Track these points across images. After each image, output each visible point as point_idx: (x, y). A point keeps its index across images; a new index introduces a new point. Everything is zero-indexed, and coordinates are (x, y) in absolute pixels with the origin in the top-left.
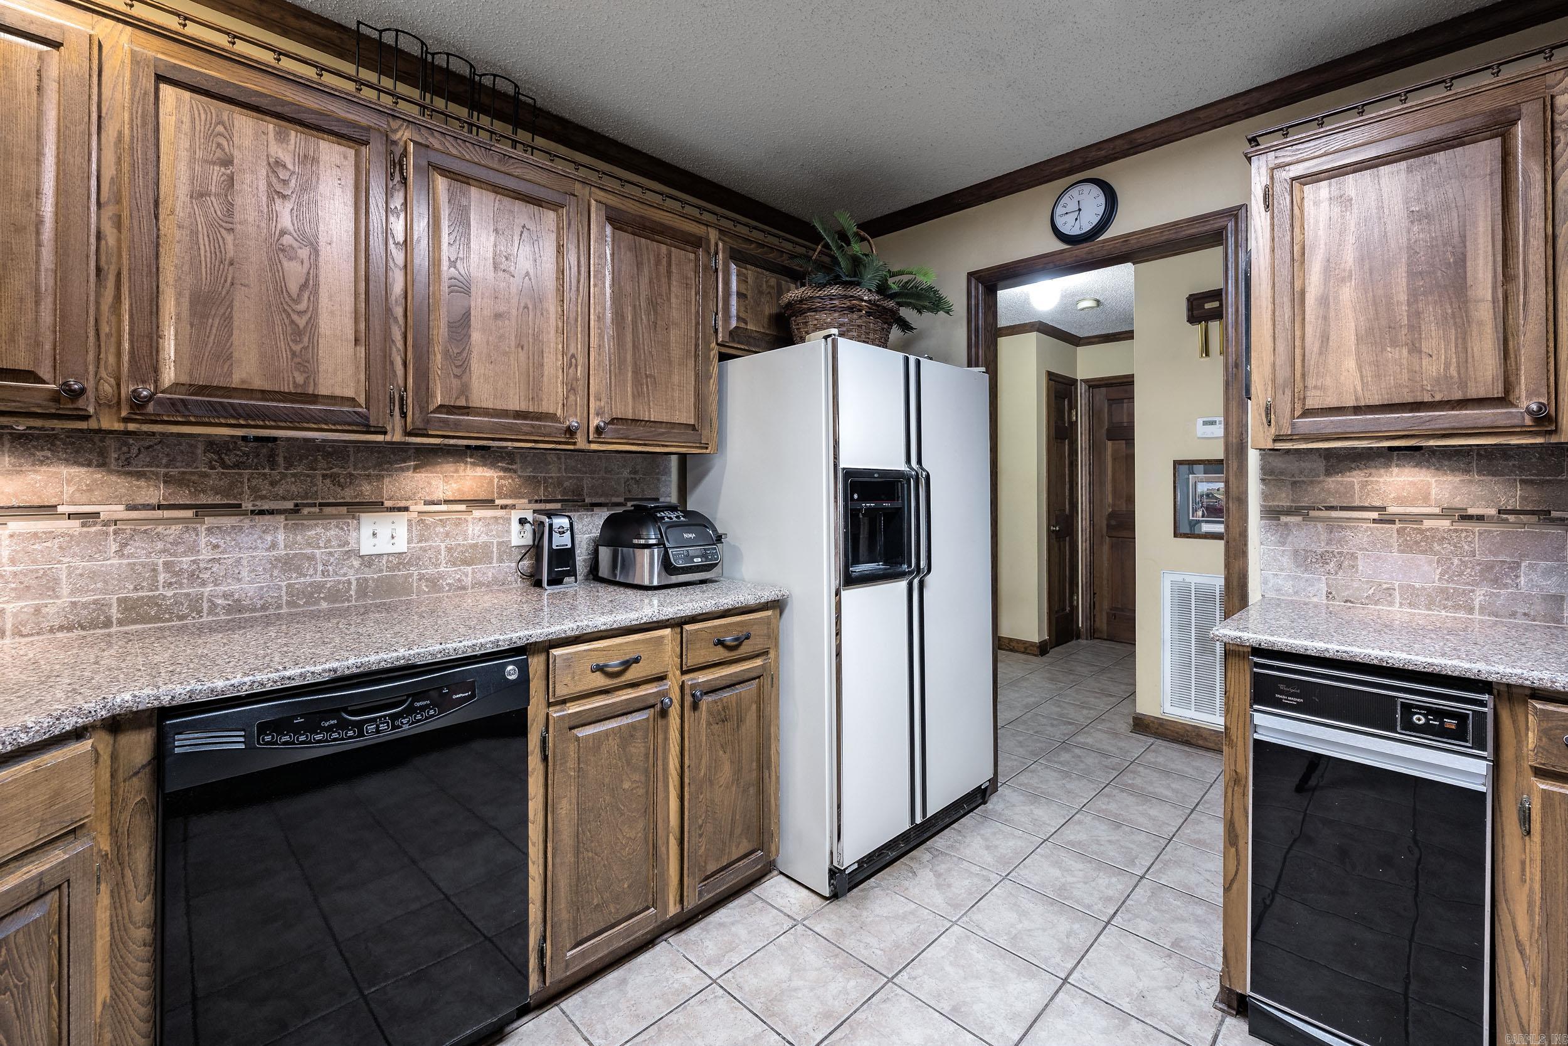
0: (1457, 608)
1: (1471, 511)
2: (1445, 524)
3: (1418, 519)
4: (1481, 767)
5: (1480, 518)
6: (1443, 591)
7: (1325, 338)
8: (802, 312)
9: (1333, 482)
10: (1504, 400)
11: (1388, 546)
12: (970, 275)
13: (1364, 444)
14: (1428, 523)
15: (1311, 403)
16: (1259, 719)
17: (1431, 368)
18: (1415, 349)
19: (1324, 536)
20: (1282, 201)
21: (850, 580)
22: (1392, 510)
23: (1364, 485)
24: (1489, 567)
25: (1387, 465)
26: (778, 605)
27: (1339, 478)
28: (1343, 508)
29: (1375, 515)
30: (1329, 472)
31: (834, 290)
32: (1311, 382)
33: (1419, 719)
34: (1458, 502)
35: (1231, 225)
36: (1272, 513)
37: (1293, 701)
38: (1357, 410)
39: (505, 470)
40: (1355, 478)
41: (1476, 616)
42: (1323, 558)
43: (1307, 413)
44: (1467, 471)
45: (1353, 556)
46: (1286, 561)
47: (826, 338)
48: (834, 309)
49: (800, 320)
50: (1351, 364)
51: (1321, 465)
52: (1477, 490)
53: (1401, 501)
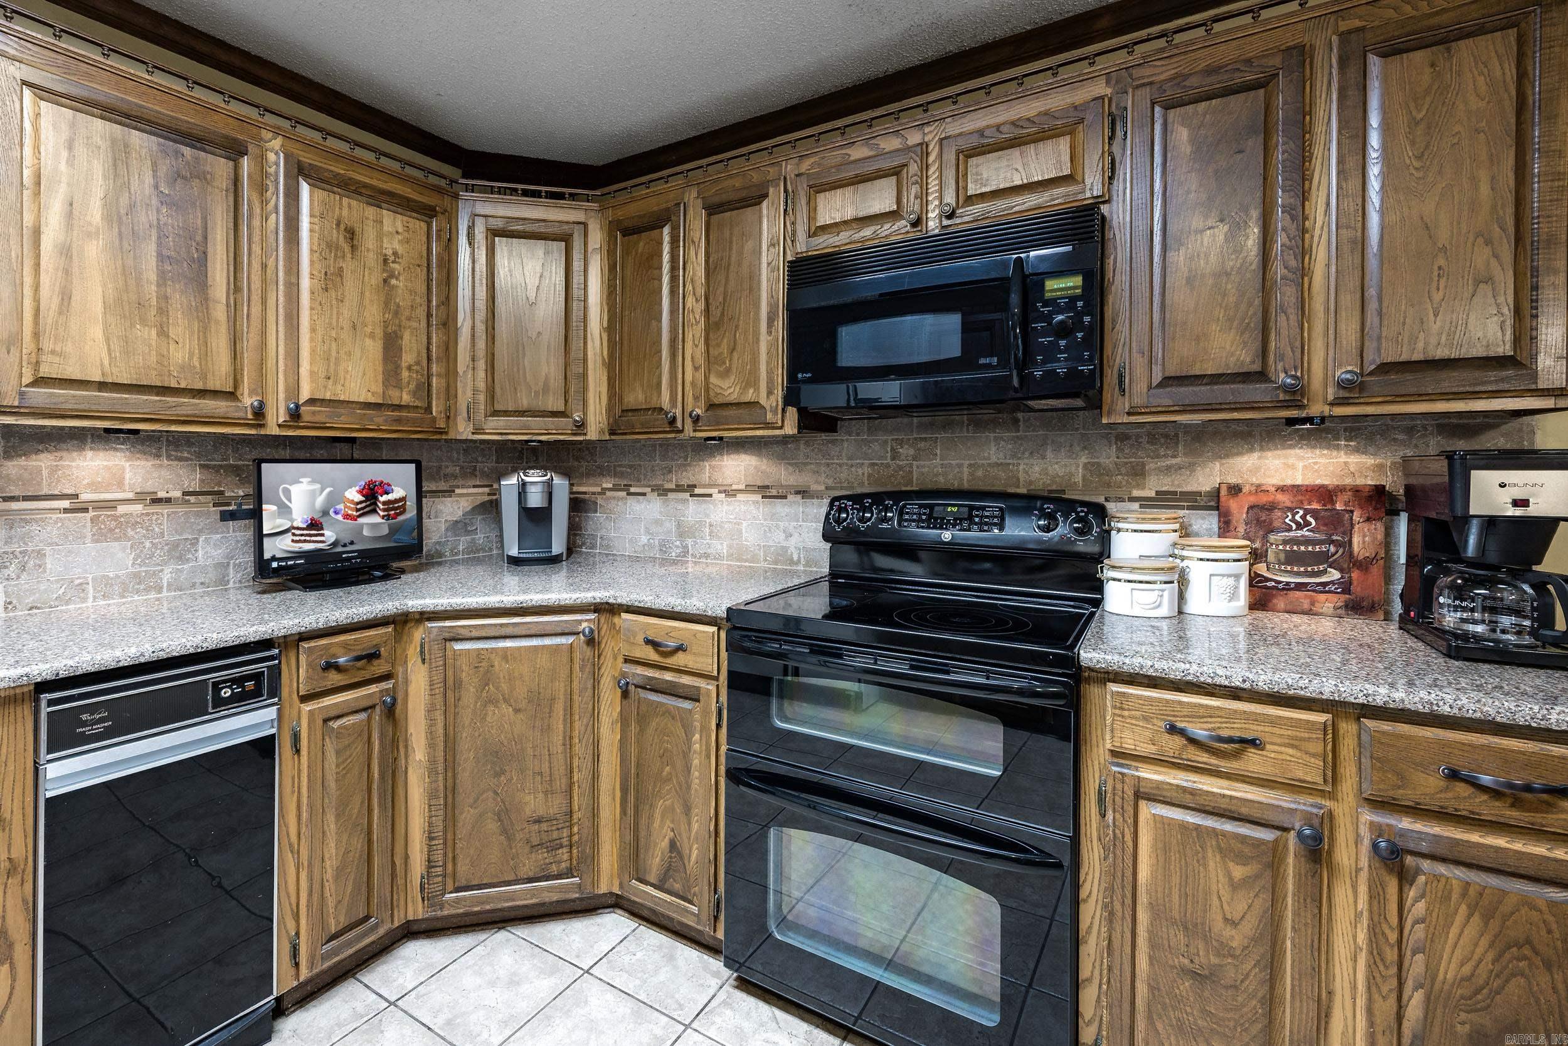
0: (148, 590)
1: (161, 494)
2: (138, 508)
3: (111, 505)
5: (168, 500)
6: (136, 575)
7: (66, 297)
9: (14, 467)
10: (233, 394)
11: (79, 536)
13: (88, 424)
14: (122, 509)
15: (45, 371)
17: (178, 355)
18: (163, 333)
19: (3, 534)
22: (84, 497)
23: (53, 470)
24: (175, 546)
25: (81, 448)
27: (22, 461)
28: (26, 498)
29: (66, 504)
30: (8, 455)
32: (47, 344)
33: (226, 693)
34: (149, 487)
38: (102, 386)
40: (43, 462)
41: (165, 593)
43: (39, 381)
44: (158, 456)
45: (40, 554)
50: (96, 332)
52: (165, 473)
53: (94, 486)
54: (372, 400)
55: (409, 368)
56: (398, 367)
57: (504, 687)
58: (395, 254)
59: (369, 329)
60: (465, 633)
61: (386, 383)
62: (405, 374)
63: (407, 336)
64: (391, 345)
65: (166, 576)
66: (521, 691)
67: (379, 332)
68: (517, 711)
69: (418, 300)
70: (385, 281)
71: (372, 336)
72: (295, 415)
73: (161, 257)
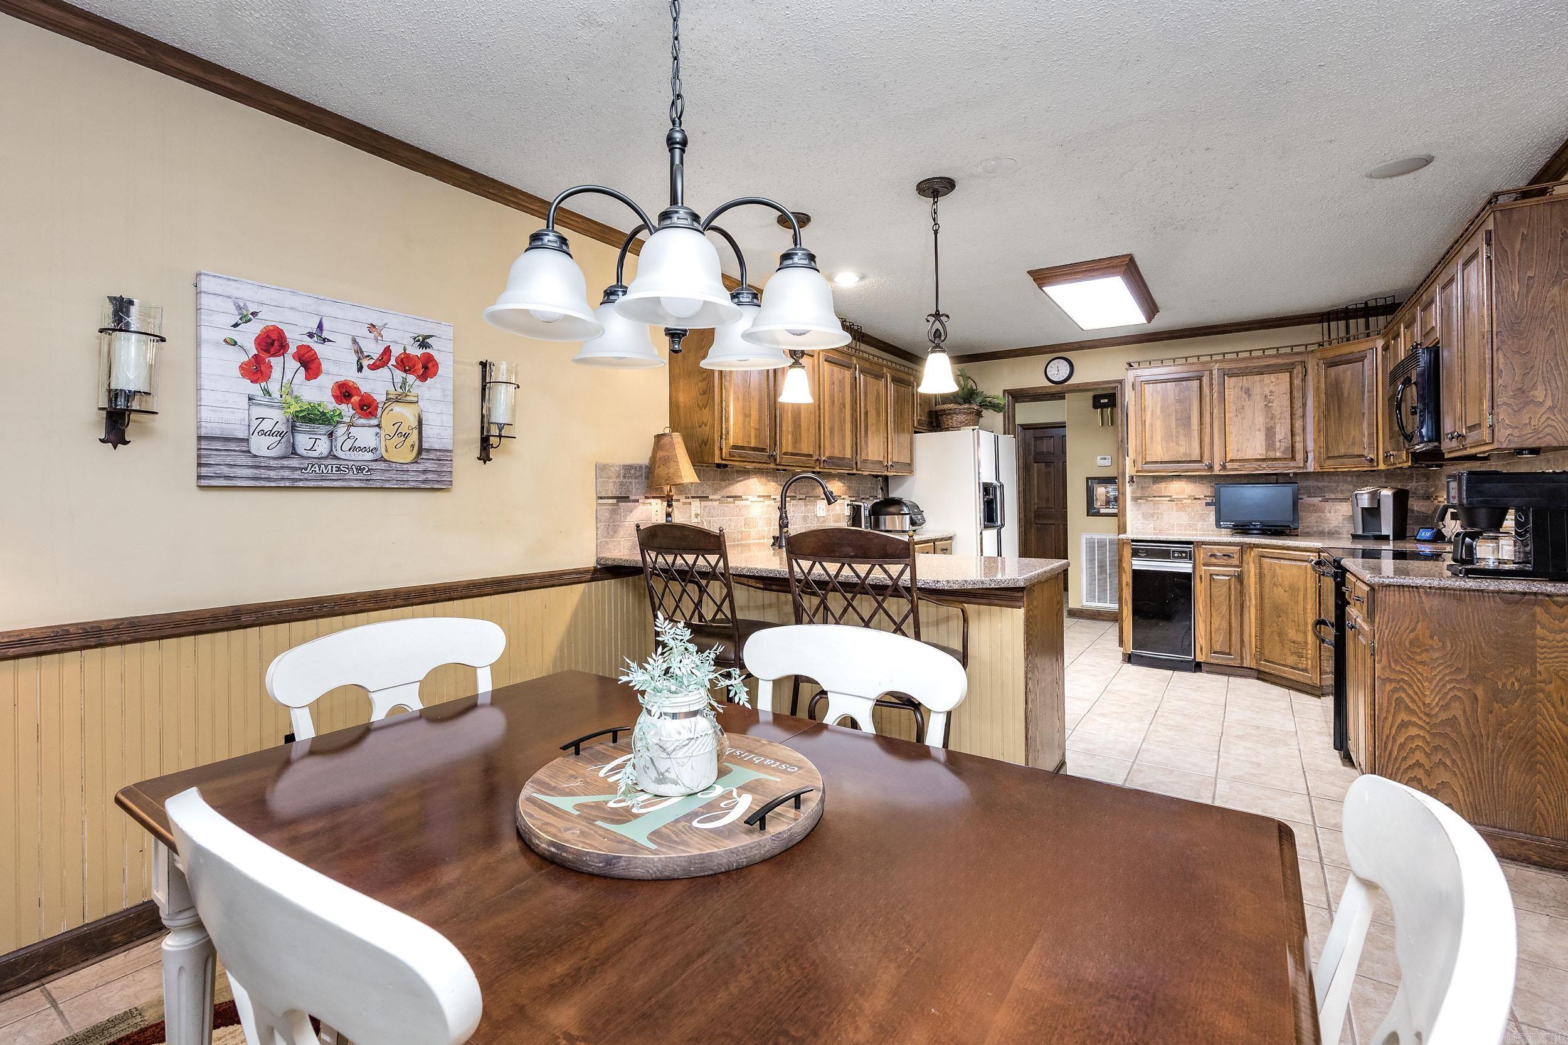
0: (1193, 530)
1: (1197, 497)
2: (1189, 501)
3: (1181, 499)
4: (1191, 565)
5: (1199, 499)
7: (1152, 438)
8: (950, 414)
9: (1156, 487)
10: (1200, 461)
11: (1172, 509)
12: (1005, 391)
13: (1164, 474)
14: (1185, 501)
15: (1148, 460)
16: (1134, 562)
17: (1182, 450)
18: (1178, 444)
19: (1153, 507)
20: (1138, 388)
21: (986, 527)
22: (1173, 496)
23: (1165, 488)
25: (1172, 481)
26: (950, 538)
27: (1157, 485)
28: (1158, 497)
29: (1169, 499)
30: (1154, 483)
31: (966, 406)
32: (1148, 452)
33: (1176, 555)
34: (1193, 494)
35: (1119, 386)
36: (1135, 499)
37: (1143, 555)
38: (1161, 462)
39: (844, 483)
40: (1162, 485)
41: (1198, 532)
42: (1152, 515)
43: (1146, 463)
44: (1196, 483)
45: (1162, 514)
46: (1140, 517)
47: (973, 430)
48: (964, 413)
49: (949, 417)
50: (1159, 447)
51: (1151, 480)
52: (1198, 489)
53: (1177, 493)
54: (1261, 457)
55: (1280, 441)
56: (1274, 442)
57: (1280, 579)
58: (1271, 392)
59: (1258, 427)
60: (1267, 555)
61: (1267, 450)
62: (1278, 444)
63: (1278, 427)
64: (1270, 433)
65: (1199, 526)
66: (1286, 584)
67: (1263, 428)
68: (1285, 591)
69: (1285, 409)
70: (1266, 405)
71: (1259, 430)
72: (1224, 467)
73: (1177, 420)
